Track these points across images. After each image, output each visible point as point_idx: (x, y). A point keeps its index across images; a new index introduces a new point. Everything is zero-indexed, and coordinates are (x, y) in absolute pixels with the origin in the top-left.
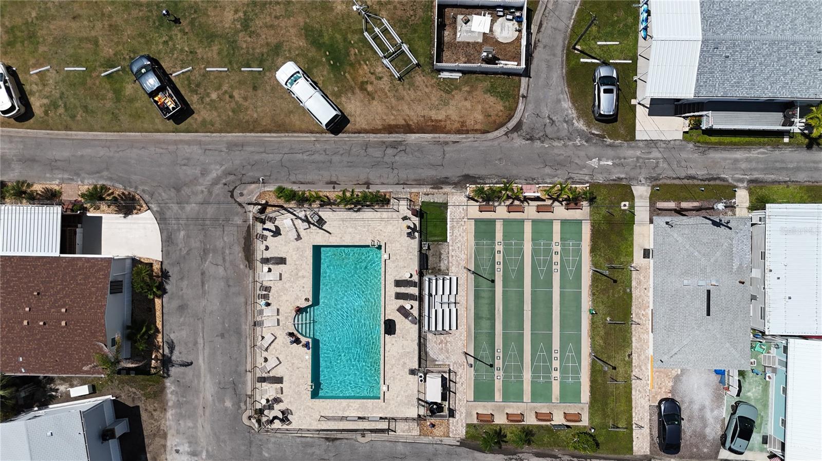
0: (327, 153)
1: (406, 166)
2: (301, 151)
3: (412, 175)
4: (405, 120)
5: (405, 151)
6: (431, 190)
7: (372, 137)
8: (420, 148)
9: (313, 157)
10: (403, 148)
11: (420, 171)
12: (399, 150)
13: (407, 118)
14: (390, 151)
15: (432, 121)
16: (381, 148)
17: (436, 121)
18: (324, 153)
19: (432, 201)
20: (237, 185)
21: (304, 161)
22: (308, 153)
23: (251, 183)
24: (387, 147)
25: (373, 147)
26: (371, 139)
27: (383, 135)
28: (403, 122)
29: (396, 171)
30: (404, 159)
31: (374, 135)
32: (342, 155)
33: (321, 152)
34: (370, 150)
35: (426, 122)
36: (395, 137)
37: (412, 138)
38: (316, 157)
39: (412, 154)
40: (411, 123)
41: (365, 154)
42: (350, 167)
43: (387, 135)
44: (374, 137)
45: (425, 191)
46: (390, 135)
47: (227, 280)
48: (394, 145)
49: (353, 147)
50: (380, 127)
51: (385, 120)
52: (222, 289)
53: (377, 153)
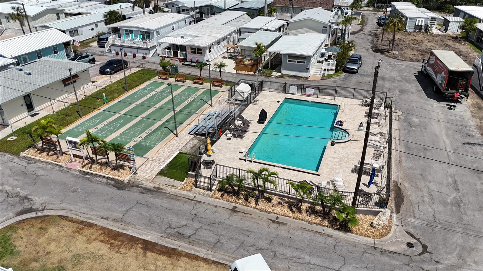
0: (272, 253)
1: (178, 214)
2: (312, 266)
3: (178, 205)
4: (145, 255)
5: (170, 227)
6: (167, 188)
7: (202, 252)
8: (150, 224)
9: (295, 254)
10: (169, 231)
11: (165, 205)
12: (176, 230)
13: (140, 257)
14: (188, 232)
15: (111, 244)
16: (198, 238)
17: (106, 243)
18: (277, 254)
19: (172, 180)
20: (418, 257)
21: (310, 254)
22: (301, 261)
23: (395, 253)
24: (189, 237)
25: (206, 241)
27: (186, 251)
28: (149, 254)
29: (194, 212)
30: (175, 220)
31: (197, 254)
32: (253, 245)
33: (282, 257)
34: (212, 239)
35: (119, 246)
36: (172, 244)
37: (151, 237)
38: (290, 253)
39: (163, 221)
40: (140, 251)
45: (173, 190)
48: (180, 236)
49: (234, 249)
50: (184, 259)
51: (172, 264)
53: (206, 234)
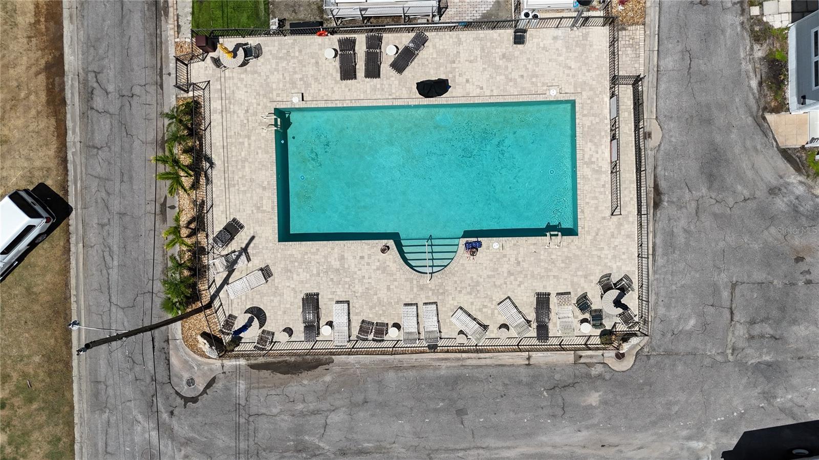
0: (106, 221)
1: (125, 69)
2: (105, 272)
3: (141, 59)
4: (37, 74)
5: (96, 74)
6: (171, 21)
7: (73, 137)
8: (90, 44)
9: (115, 248)
10: (91, 76)
11: (134, 43)
12: (95, 85)
13: (34, 69)
14: (99, 102)
15: (38, 22)
16: (95, 119)
17: (37, 13)
18: (107, 228)
19: (190, 18)
20: (172, 391)
21: (122, 266)
22: (108, 258)
23: (169, 364)
24: (92, 108)
25: (93, 133)
26: (78, 139)
27: (69, 116)
28: (42, 77)
29: (137, 90)
30: (111, 74)
31: (70, 133)
32: (108, 194)
33: (105, 234)
34: (99, 139)
35: (38, 33)
36: (72, 94)
37: (72, 59)
38: (115, 242)
39: (103, 59)
40: (43, 62)
41: (106, 149)
42: (131, 178)
43: (69, 108)
44: (74, 132)
45: (172, 32)
46: (68, 102)
47: (353, 406)
48: (88, 95)
49: (94, 173)
50: (53, 121)
51: (38, 113)
52: (373, 415)
53: (103, 128)
